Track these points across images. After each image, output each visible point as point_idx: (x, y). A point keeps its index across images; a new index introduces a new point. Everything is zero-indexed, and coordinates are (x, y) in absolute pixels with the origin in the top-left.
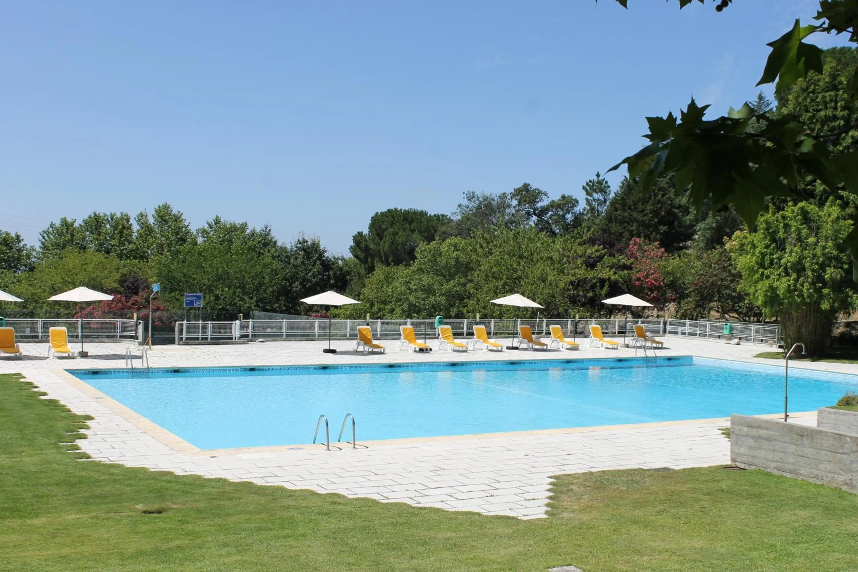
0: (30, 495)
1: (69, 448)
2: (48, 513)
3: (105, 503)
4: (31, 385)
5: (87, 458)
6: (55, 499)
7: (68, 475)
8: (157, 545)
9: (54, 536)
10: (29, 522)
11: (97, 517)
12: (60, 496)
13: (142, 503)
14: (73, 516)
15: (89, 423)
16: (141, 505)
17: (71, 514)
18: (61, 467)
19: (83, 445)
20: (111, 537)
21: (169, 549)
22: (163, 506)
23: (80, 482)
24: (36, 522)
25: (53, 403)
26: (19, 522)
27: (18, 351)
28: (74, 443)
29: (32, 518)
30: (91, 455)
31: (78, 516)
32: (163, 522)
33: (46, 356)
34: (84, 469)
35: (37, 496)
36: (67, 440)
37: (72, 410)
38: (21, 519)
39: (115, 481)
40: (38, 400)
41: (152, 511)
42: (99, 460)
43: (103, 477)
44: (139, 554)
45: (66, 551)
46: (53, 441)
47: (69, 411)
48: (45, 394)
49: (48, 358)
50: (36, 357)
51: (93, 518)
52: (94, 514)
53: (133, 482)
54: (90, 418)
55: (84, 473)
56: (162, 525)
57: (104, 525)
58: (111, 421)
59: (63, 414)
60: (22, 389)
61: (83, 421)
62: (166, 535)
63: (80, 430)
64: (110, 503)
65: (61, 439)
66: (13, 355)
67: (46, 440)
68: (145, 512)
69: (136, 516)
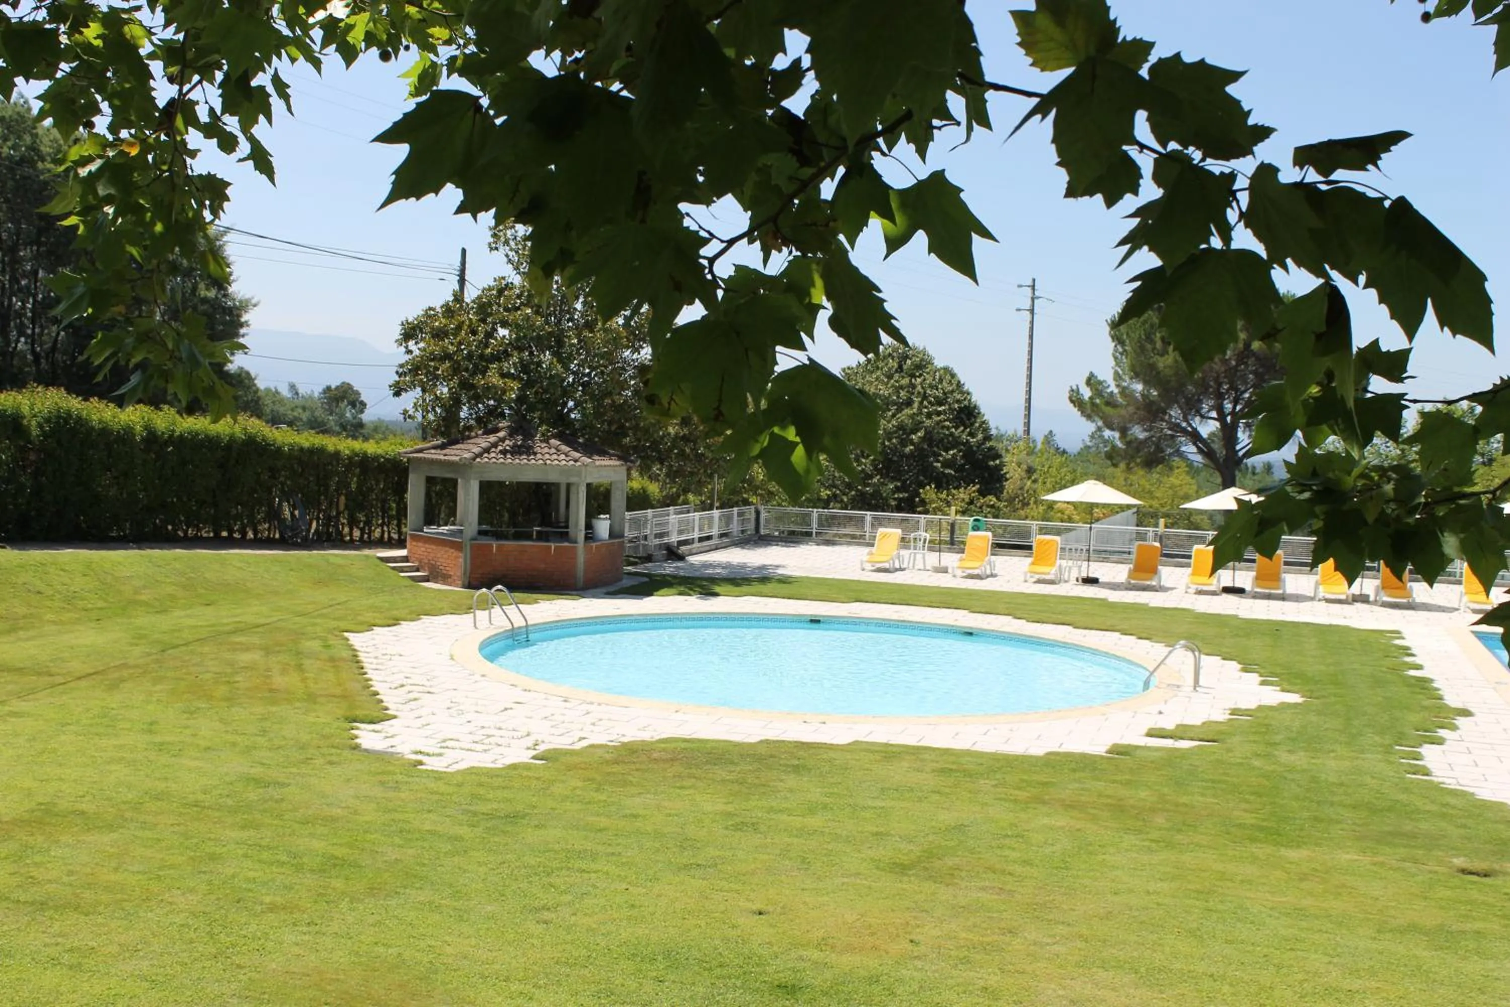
0: (1306, 814)
1: (1404, 756)
2: (1316, 845)
3: (1405, 847)
4: (1406, 651)
5: (1424, 775)
6: (1339, 826)
7: (1378, 795)
8: (1446, 923)
9: (1303, 878)
10: (1283, 851)
11: (1382, 864)
12: (1347, 824)
13: (1465, 856)
14: (1348, 857)
15: (1461, 721)
16: (1462, 859)
17: (1348, 853)
18: (1374, 781)
19: (1430, 755)
20: (1382, 896)
21: (1464, 932)
22: (1496, 867)
23: (1390, 809)
24: (1292, 854)
25: (1424, 684)
26: (1269, 849)
27: (1410, 596)
28: (1418, 750)
29: (1291, 847)
30: (1433, 770)
31: (1356, 857)
32: (1480, 891)
33: (1456, 606)
34: (1406, 790)
35: (1316, 819)
36: (1408, 743)
37: (1445, 697)
38: (1275, 846)
39: (1443, 816)
40: (1401, 676)
41: (1474, 871)
42: (1440, 780)
43: (1427, 808)
44: (1412, 928)
45: (1306, 902)
46: (1387, 742)
47: (1441, 698)
48: (1419, 667)
49: (1457, 609)
50: (1440, 607)
51: (1375, 864)
52: (1381, 859)
53: (1470, 822)
54: (1466, 713)
55: (1403, 797)
56: (1475, 894)
57: (1385, 878)
58: (1498, 723)
59: (1427, 703)
60: (1387, 656)
61: (1451, 716)
62: (1470, 910)
63: (1439, 730)
64: (1414, 847)
65: (1401, 738)
66: (1405, 601)
67: (1377, 738)
68: (1464, 871)
69: (1443, 874)
